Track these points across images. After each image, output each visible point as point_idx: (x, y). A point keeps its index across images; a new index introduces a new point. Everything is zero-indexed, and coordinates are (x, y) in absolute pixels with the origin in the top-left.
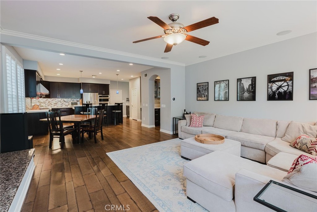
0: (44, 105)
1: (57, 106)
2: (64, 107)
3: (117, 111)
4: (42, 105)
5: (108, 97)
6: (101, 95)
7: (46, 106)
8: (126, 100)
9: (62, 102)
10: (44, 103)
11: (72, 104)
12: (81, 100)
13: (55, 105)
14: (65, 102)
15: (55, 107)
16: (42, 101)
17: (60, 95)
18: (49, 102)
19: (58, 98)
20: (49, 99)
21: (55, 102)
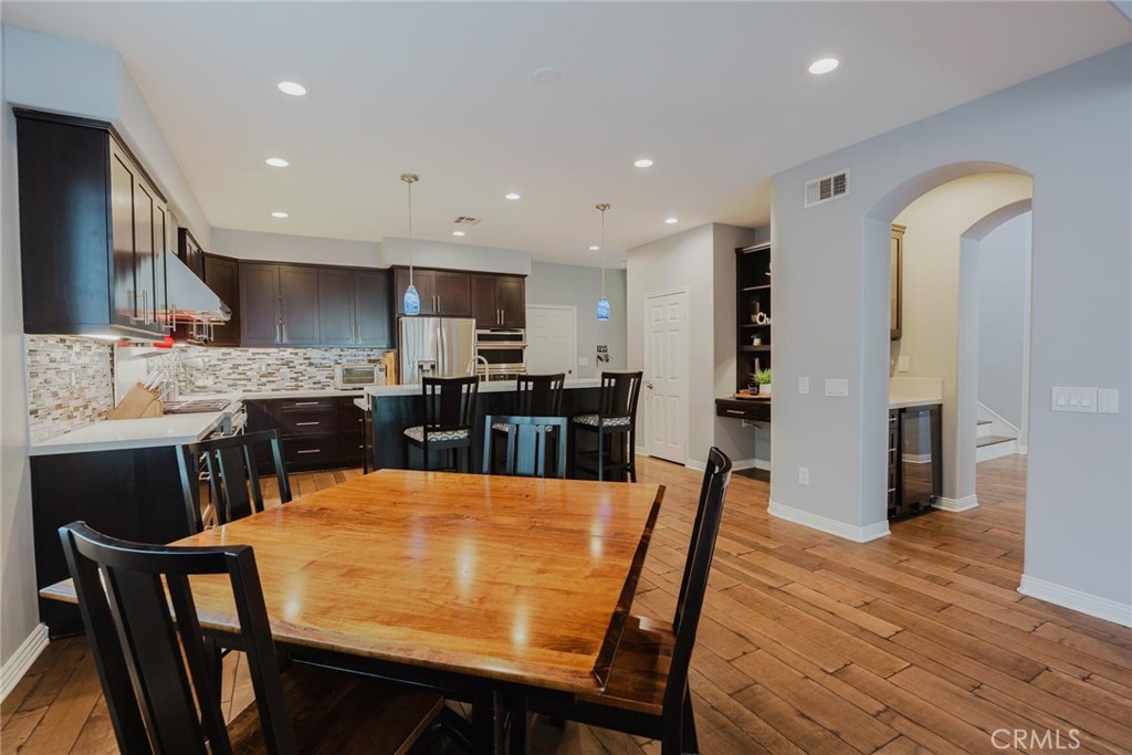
0: (209, 382)
1: (274, 386)
2: (306, 391)
3: (607, 422)
4: (200, 383)
5: (520, 338)
6: (488, 332)
7: (223, 386)
8: (596, 354)
9: (299, 368)
10: (212, 370)
11: (349, 375)
12: (391, 355)
13: (264, 380)
14: (311, 364)
15: (267, 393)
16: (199, 362)
17: (289, 331)
18: (236, 366)
19: (277, 346)
20: (234, 352)
21: (264, 368)
